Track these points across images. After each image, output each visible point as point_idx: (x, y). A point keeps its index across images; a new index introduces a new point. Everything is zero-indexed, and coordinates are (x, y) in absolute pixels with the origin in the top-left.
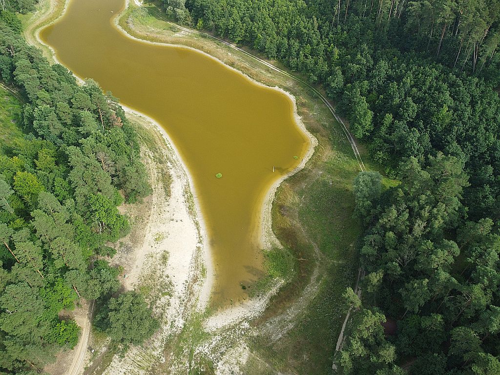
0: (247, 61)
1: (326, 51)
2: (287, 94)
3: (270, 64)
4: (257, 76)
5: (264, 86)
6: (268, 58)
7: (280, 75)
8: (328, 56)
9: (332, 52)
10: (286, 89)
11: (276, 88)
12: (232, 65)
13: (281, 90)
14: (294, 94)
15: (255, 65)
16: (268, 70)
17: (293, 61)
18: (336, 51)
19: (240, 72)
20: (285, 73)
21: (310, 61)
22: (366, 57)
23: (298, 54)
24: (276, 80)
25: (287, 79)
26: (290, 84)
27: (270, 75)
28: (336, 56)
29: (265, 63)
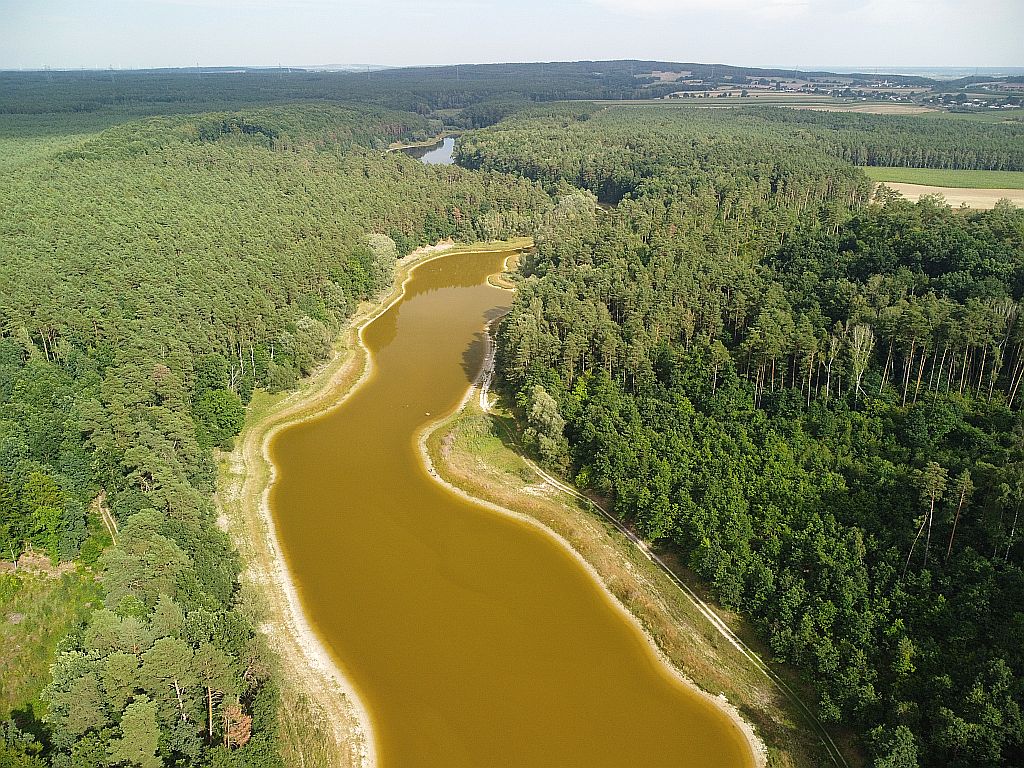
0: (664, 595)
2: (747, 729)
3: (720, 622)
4: (677, 646)
5: (688, 683)
6: (717, 603)
7: (740, 661)
10: (748, 713)
11: (720, 701)
12: (624, 597)
13: (733, 713)
14: (768, 734)
15: (682, 614)
16: (710, 636)
17: (781, 636)
18: (908, 648)
19: (637, 623)
20: (755, 659)
23: (798, 618)
24: (725, 673)
25: (757, 680)
26: (761, 699)
27: (711, 654)
29: (708, 612)
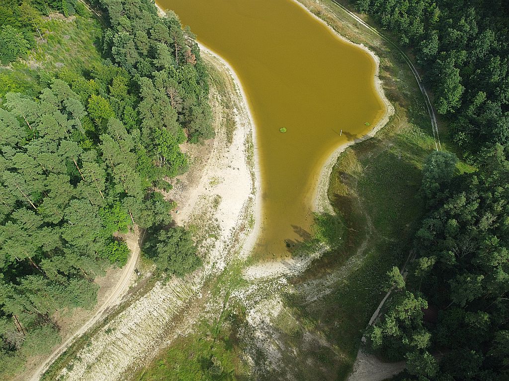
0: (335, 11)
1: (425, 10)
2: (372, 54)
3: (359, 19)
4: (343, 29)
5: (348, 41)
6: (358, 12)
7: (368, 31)
8: (427, 15)
9: (432, 13)
10: (372, 48)
11: (361, 46)
12: (318, 14)
13: (366, 49)
14: (379, 54)
15: (343, 17)
16: (356, 25)
17: (386, 18)
18: (437, 12)
19: (325, 23)
20: (374, 30)
21: (405, 20)
22: (470, 23)
23: (393, 11)
24: (362, 37)
25: (375, 37)
26: (377, 43)
27: (357, 30)
28: (436, 18)
29: (354, 16)
